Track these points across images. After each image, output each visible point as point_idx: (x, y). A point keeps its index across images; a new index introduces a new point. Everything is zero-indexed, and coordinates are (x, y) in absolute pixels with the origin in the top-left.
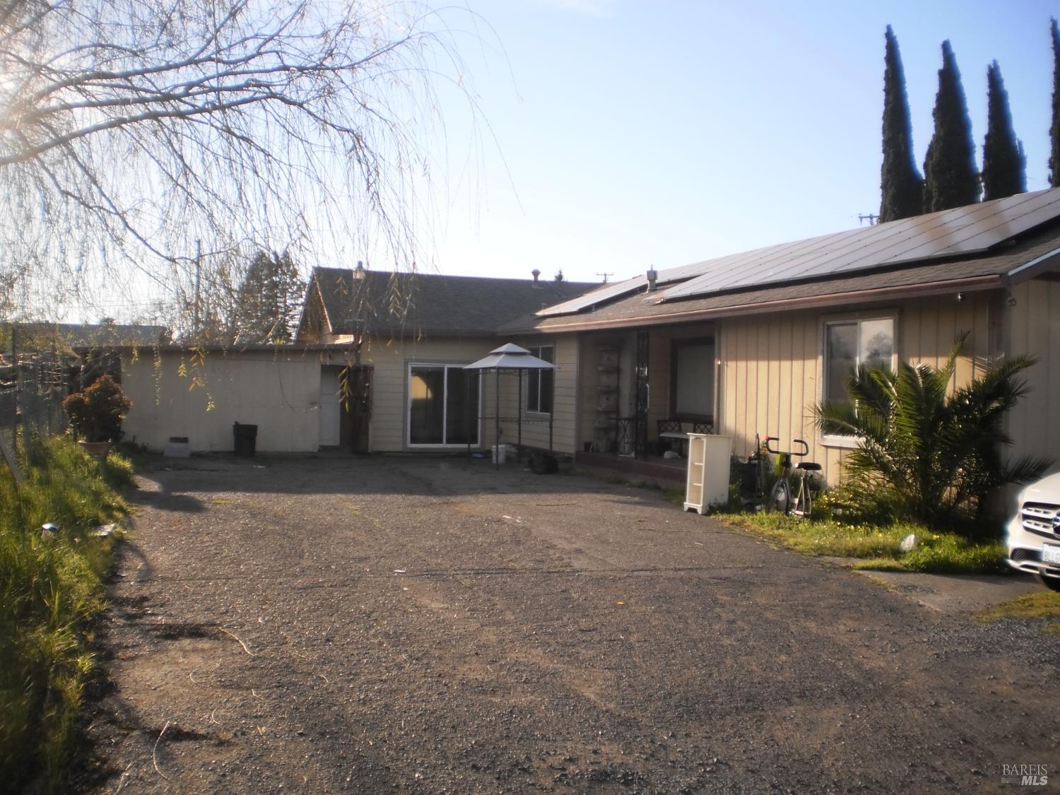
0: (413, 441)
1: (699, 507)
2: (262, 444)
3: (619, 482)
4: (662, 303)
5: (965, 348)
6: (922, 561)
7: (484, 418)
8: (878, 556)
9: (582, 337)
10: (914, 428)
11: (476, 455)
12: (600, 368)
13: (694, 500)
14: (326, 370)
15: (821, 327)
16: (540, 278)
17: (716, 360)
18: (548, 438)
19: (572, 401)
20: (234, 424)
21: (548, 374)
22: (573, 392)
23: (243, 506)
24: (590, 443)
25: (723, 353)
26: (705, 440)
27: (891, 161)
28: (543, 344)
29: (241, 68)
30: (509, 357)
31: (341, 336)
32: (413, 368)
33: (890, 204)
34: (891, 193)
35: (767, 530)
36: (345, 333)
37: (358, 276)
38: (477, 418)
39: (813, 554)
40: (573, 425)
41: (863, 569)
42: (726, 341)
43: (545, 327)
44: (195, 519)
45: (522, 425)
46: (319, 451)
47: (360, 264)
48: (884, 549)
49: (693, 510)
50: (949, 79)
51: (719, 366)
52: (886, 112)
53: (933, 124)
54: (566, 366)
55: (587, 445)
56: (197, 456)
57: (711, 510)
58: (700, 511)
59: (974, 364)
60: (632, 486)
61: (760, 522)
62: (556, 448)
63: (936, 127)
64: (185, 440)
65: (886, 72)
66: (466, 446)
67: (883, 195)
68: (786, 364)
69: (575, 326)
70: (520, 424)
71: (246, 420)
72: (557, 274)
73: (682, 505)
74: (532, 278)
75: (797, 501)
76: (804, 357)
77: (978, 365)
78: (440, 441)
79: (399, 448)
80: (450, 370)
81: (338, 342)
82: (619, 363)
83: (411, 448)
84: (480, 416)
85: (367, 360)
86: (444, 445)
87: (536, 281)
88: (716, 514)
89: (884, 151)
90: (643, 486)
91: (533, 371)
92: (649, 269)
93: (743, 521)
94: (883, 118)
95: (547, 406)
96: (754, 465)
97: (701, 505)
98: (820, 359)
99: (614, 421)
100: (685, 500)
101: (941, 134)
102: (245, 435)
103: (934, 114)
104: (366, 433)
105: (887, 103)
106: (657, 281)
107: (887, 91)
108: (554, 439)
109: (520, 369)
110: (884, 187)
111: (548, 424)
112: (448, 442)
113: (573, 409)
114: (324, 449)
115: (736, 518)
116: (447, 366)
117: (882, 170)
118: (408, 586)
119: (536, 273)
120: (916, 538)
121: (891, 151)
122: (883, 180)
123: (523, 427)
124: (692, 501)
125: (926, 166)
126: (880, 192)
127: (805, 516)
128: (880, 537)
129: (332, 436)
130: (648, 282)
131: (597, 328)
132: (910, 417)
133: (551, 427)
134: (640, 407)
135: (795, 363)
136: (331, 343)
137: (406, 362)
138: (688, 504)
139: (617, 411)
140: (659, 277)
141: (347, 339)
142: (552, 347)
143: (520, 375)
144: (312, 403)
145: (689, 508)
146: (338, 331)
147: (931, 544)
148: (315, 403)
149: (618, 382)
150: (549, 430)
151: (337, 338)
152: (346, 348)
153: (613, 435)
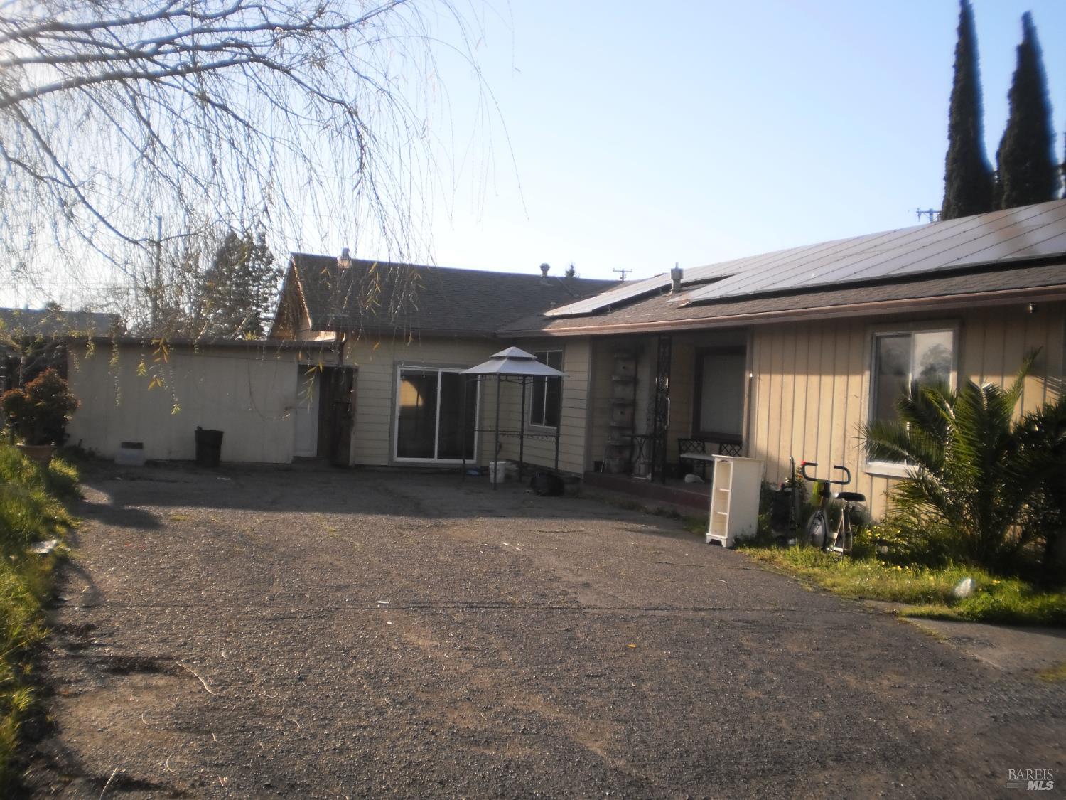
0: (401, 454)
1: (723, 539)
2: (228, 452)
4: (687, 306)
5: (1036, 367)
9: (596, 342)
10: (974, 456)
11: (472, 472)
12: (615, 378)
13: (718, 531)
14: (303, 371)
15: (869, 338)
16: (550, 273)
17: (747, 373)
18: (553, 455)
19: (582, 414)
20: (196, 429)
21: (556, 383)
22: (584, 404)
23: (205, 523)
24: (601, 463)
25: (756, 365)
26: (732, 463)
27: (957, 148)
28: (551, 348)
30: (512, 362)
31: (322, 333)
32: (402, 372)
33: (954, 198)
34: (955, 186)
35: (801, 568)
36: (330, 330)
37: (343, 265)
38: (474, 431)
39: (854, 596)
40: (582, 442)
41: (911, 616)
42: (759, 351)
43: (554, 329)
44: (150, 537)
45: (524, 440)
46: (293, 462)
47: (346, 252)
48: (935, 594)
49: (716, 543)
50: (1030, 56)
51: (751, 380)
52: (955, 92)
53: (1009, 107)
54: (577, 374)
55: (598, 465)
56: (153, 464)
57: (737, 543)
58: (724, 544)
59: (1045, 385)
60: (647, 512)
61: (793, 558)
62: (561, 467)
63: (1012, 111)
64: (139, 446)
66: (460, 461)
68: (827, 380)
71: (209, 426)
72: (568, 269)
73: (704, 536)
74: (540, 273)
75: (835, 535)
76: (848, 372)
77: (1050, 387)
78: (432, 456)
79: (384, 462)
80: (445, 375)
81: (318, 339)
82: (636, 373)
83: (396, 462)
84: (477, 428)
85: (349, 359)
86: (435, 460)
87: (545, 277)
88: (742, 547)
89: (950, 137)
90: (660, 513)
91: (539, 379)
92: (674, 267)
93: (774, 557)
94: (951, 98)
95: (554, 419)
96: (788, 493)
97: (726, 538)
98: (867, 374)
99: (629, 439)
100: (707, 530)
101: (1017, 120)
102: (209, 442)
103: (1009, 97)
104: (347, 445)
106: (682, 281)
108: (561, 456)
109: (525, 376)
110: (948, 178)
111: (553, 439)
112: (440, 457)
113: (582, 423)
114: (298, 460)
115: (766, 553)
116: (441, 370)
117: (946, 159)
118: (392, 620)
119: (545, 268)
123: (526, 442)
124: (715, 532)
125: (998, 155)
126: (943, 184)
127: (845, 553)
128: (930, 580)
129: (308, 446)
130: (672, 282)
133: (557, 443)
134: (658, 423)
135: (837, 378)
136: (310, 340)
137: (395, 365)
138: (711, 535)
139: (632, 426)
140: (684, 277)
141: (328, 337)
142: (561, 352)
143: (524, 384)
144: (286, 409)
145: (712, 540)
146: (318, 328)
147: (990, 590)
148: (291, 408)
149: (635, 394)
150: (555, 446)
151: (318, 335)
152: (326, 347)
153: (627, 454)
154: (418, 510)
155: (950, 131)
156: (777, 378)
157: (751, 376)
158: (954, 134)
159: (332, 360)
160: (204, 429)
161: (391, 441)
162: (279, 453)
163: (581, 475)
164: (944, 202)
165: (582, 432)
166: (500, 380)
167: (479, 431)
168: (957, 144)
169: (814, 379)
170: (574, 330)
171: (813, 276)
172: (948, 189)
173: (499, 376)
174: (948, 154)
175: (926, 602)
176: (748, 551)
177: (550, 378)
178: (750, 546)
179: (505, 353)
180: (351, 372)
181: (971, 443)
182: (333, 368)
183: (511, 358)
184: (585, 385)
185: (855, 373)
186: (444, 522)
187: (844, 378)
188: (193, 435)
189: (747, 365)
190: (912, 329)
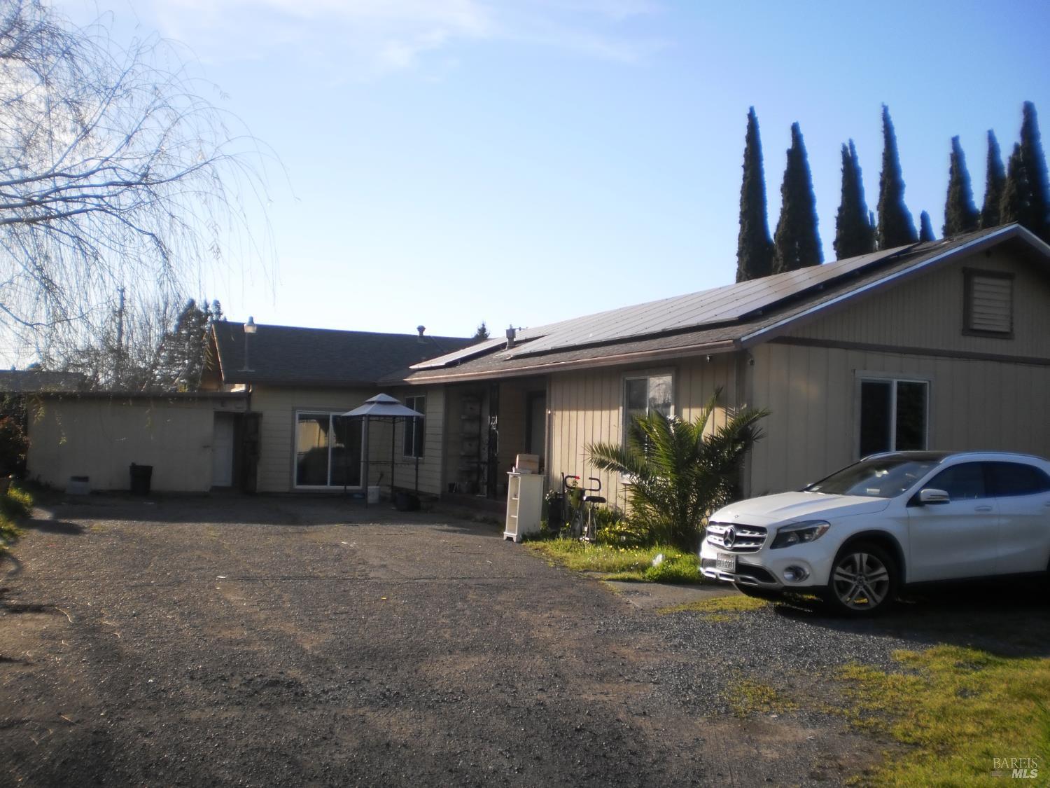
0: (300, 482)
1: (514, 535)
2: (157, 483)
3: (468, 518)
4: (512, 359)
5: (720, 400)
6: (655, 573)
7: (367, 463)
8: (630, 570)
9: (448, 387)
10: (671, 466)
11: (356, 496)
12: (463, 417)
13: (511, 532)
14: (219, 416)
15: (622, 380)
16: (425, 333)
17: (547, 410)
18: (414, 480)
19: (439, 446)
20: (130, 464)
21: (421, 422)
22: (440, 438)
23: (118, 532)
24: (454, 485)
25: (553, 405)
26: (520, 478)
27: (746, 231)
28: (416, 395)
29: (82, 182)
30: (381, 406)
31: (236, 385)
32: (300, 415)
33: (744, 269)
34: (745, 260)
35: (559, 553)
36: (240, 382)
37: (249, 330)
38: (360, 462)
39: (581, 570)
40: (438, 468)
41: (609, 580)
42: (555, 393)
43: (413, 380)
44: (71, 540)
45: (395, 469)
46: (211, 491)
47: (252, 319)
48: (636, 566)
49: (510, 539)
50: (797, 158)
51: (550, 415)
52: (743, 186)
53: (782, 198)
54: (435, 414)
55: (452, 486)
56: (97, 493)
57: (524, 538)
58: (515, 540)
59: (727, 414)
60: (476, 521)
61: (556, 548)
62: (421, 488)
63: (784, 201)
64: (86, 479)
65: (746, 150)
66: (343, 487)
67: (738, 262)
68: (597, 413)
69: (438, 379)
70: (393, 467)
71: (142, 461)
73: (503, 535)
74: (417, 333)
75: (586, 529)
76: (610, 408)
77: (730, 415)
78: (325, 483)
79: (286, 489)
80: (335, 418)
81: (233, 390)
82: (481, 412)
83: (296, 489)
84: (362, 459)
85: (255, 408)
86: (328, 487)
87: (422, 336)
88: (526, 541)
89: (741, 222)
90: (484, 521)
91: (409, 419)
92: (508, 328)
93: (545, 547)
94: (741, 192)
95: (420, 452)
96: (560, 500)
97: (516, 535)
98: (621, 408)
99: (475, 465)
100: (504, 530)
101: (787, 208)
102: (141, 476)
103: (782, 190)
104: (255, 475)
105: (745, 178)
106: (515, 340)
107: (745, 167)
108: (420, 481)
109: (394, 417)
110: (740, 254)
111: (414, 466)
112: (333, 483)
113: (439, 453)
114: (216, 489)
115: (540, 544)
116: (332, 414)
117: (739, 239)
118: (221, 587)
119: (421, 329)
120: (663, 557)
121: (746, 222)
122: (739, 248)
123: (396, 470)
124: (510, 531)
125: (775, 235)
126: (737, 259)
127: (590, 541)
128: (638, 556)
129: (224, 478)
130: (507, 340)
131: (455, 380)
132: (668, 458)
133: (417, 470)
134: (491, 452)
135: (603, 412)
136: (227, 391)
137: (294, 410)
138: (507, 534)
139: (479, 455)
140: (517, 335)
141: (239, 388)
142: (423, 398)
143: (394, 423)
144: (205, 447)
145: (508, 537)
146: (233, 381)
147: (672, 560)
148: (208, 446)
149: (480, 429)
150: (415, 471)
151: (233, 387)
152: (238, 396)
153: (474, 477)
154: (294, 520)
155: (740, 217)
156: (566, 413)
157: (549, 412)
158: (744, 220)
159: (241, 408)
160: (137, 464)
161: (291, 474)
162: (199, 482)
163: (437, 495)
164: (737, 273)
165: (439, 461)
166: (369, 421)
167: (364, 462)
168: (746, 228)
169: (589, 413)
170: (429, 380)
171: (591, 335)
172: (740, 263)
173: (369, 416)
174: (739, 236)
175: (629, 571)
176: (530, 543)
177: (418, 417)
178: (531, 540)
179: (375, 399)
180: (257, 417)
181: (668, 457)
182: (242, 413)
183: (379, 403)
184: (440, 423)
185: (614, 409)
186: (306, 528)
187: (608, 412)
188: (128, 469)
189: (547, 405)
190: (647, 375)
